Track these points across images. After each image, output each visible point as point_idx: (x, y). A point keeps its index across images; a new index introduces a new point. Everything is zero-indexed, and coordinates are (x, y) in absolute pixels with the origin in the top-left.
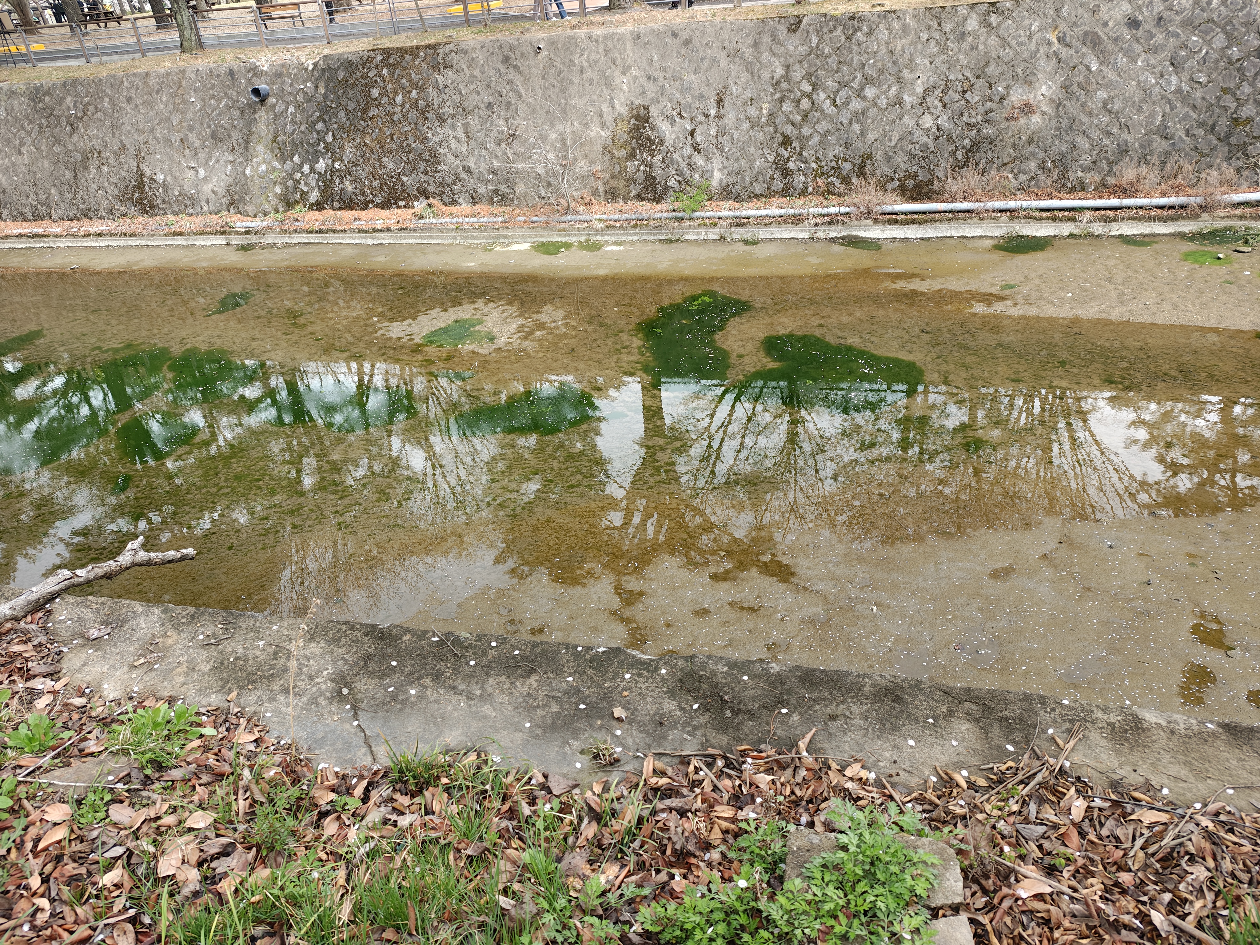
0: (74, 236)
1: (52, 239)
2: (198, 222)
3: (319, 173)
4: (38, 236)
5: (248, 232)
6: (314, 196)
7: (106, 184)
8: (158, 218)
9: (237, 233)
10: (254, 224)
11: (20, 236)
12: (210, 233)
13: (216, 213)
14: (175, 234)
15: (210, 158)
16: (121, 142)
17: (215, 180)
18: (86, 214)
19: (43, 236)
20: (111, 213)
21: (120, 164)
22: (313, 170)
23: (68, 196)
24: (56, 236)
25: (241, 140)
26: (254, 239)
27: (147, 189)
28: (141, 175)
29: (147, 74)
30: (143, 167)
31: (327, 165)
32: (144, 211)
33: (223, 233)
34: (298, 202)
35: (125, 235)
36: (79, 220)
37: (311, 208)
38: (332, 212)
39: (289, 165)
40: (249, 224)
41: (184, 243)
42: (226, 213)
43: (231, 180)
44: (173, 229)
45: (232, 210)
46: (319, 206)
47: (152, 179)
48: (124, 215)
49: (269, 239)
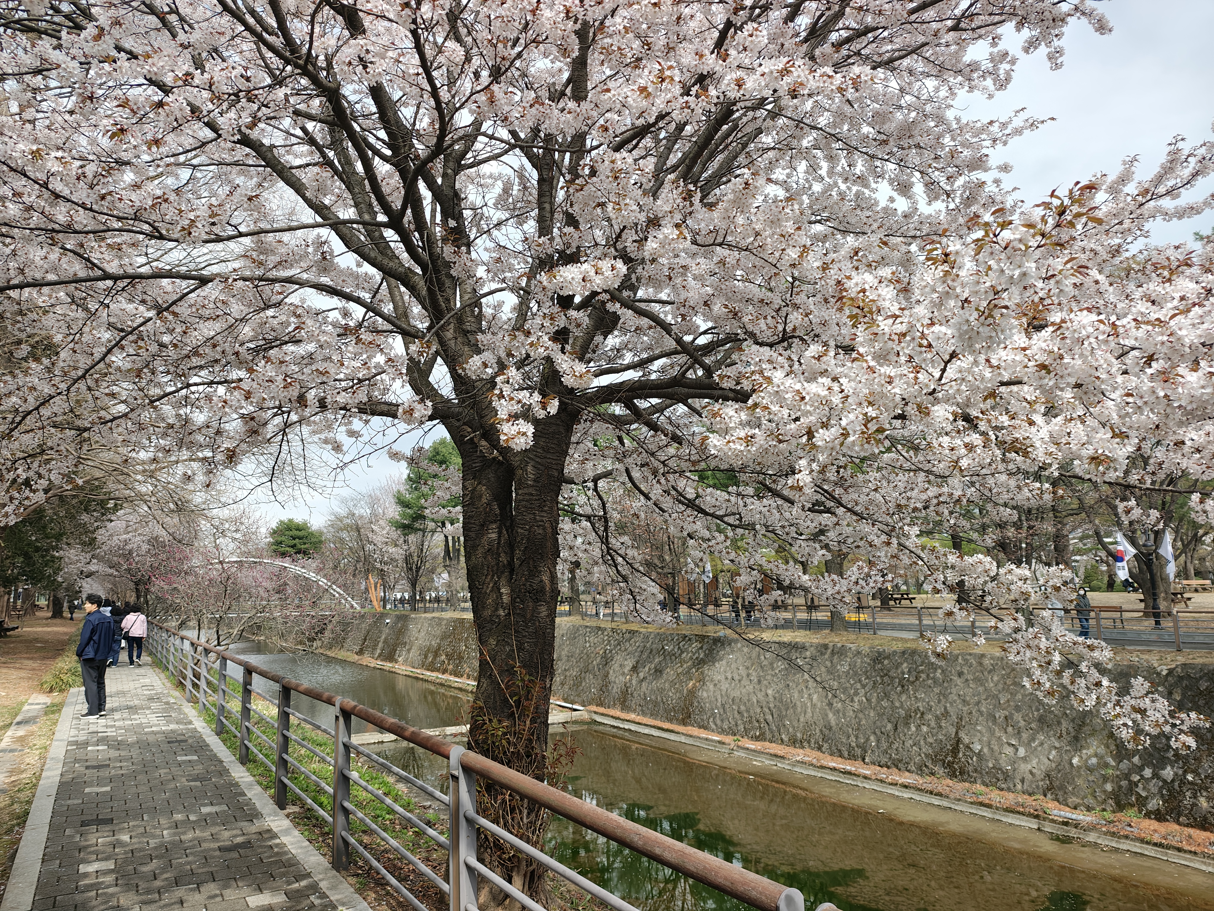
0: (882, 781)
1: (860, 779)
2: (1010, 799)
3: (1165, 781)
4: (849, 773)
5: (1066, 824)
6: (1154, 804)
7: (922, 742)
8: (967, 784)
9: (1053, 821)
10: (1074, 817)
11: (834, 769)
12: (1023, 814)
13: (1030, 795)
14: (982, 804)
15: (1034, 740)
16: (945, 708)
17: (1035, 762)
18: (896, 764)
19: (855, 775)
20: (920, 770)
21: (941, 727)
22: (1155, 775)
23: (884, 745)
24: (865, 777)
25: (1072, 730)
26: (1073, 832)
27: (961, 755)
28: (959, 741)
29: (983, 656)
30: (962, 734)
31: (1176, 774)
32: (952, 775)
33: (1037, 817)
34: (1132, 806)
35: (931, 793)
36: (888, 767)
37: (1148, 815)
38: (1177, 827)
39: (1125, 765)
40: (1069, 815)
41: (990, 816)
42: (1042, 797)
43: (1054, 765)
44: (981, 799)
45: (1049, 795)
46: (1159, 816)
47: (968, 747)
48: (933, 774)
49: (1092, 837)
